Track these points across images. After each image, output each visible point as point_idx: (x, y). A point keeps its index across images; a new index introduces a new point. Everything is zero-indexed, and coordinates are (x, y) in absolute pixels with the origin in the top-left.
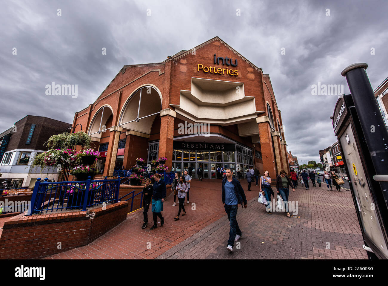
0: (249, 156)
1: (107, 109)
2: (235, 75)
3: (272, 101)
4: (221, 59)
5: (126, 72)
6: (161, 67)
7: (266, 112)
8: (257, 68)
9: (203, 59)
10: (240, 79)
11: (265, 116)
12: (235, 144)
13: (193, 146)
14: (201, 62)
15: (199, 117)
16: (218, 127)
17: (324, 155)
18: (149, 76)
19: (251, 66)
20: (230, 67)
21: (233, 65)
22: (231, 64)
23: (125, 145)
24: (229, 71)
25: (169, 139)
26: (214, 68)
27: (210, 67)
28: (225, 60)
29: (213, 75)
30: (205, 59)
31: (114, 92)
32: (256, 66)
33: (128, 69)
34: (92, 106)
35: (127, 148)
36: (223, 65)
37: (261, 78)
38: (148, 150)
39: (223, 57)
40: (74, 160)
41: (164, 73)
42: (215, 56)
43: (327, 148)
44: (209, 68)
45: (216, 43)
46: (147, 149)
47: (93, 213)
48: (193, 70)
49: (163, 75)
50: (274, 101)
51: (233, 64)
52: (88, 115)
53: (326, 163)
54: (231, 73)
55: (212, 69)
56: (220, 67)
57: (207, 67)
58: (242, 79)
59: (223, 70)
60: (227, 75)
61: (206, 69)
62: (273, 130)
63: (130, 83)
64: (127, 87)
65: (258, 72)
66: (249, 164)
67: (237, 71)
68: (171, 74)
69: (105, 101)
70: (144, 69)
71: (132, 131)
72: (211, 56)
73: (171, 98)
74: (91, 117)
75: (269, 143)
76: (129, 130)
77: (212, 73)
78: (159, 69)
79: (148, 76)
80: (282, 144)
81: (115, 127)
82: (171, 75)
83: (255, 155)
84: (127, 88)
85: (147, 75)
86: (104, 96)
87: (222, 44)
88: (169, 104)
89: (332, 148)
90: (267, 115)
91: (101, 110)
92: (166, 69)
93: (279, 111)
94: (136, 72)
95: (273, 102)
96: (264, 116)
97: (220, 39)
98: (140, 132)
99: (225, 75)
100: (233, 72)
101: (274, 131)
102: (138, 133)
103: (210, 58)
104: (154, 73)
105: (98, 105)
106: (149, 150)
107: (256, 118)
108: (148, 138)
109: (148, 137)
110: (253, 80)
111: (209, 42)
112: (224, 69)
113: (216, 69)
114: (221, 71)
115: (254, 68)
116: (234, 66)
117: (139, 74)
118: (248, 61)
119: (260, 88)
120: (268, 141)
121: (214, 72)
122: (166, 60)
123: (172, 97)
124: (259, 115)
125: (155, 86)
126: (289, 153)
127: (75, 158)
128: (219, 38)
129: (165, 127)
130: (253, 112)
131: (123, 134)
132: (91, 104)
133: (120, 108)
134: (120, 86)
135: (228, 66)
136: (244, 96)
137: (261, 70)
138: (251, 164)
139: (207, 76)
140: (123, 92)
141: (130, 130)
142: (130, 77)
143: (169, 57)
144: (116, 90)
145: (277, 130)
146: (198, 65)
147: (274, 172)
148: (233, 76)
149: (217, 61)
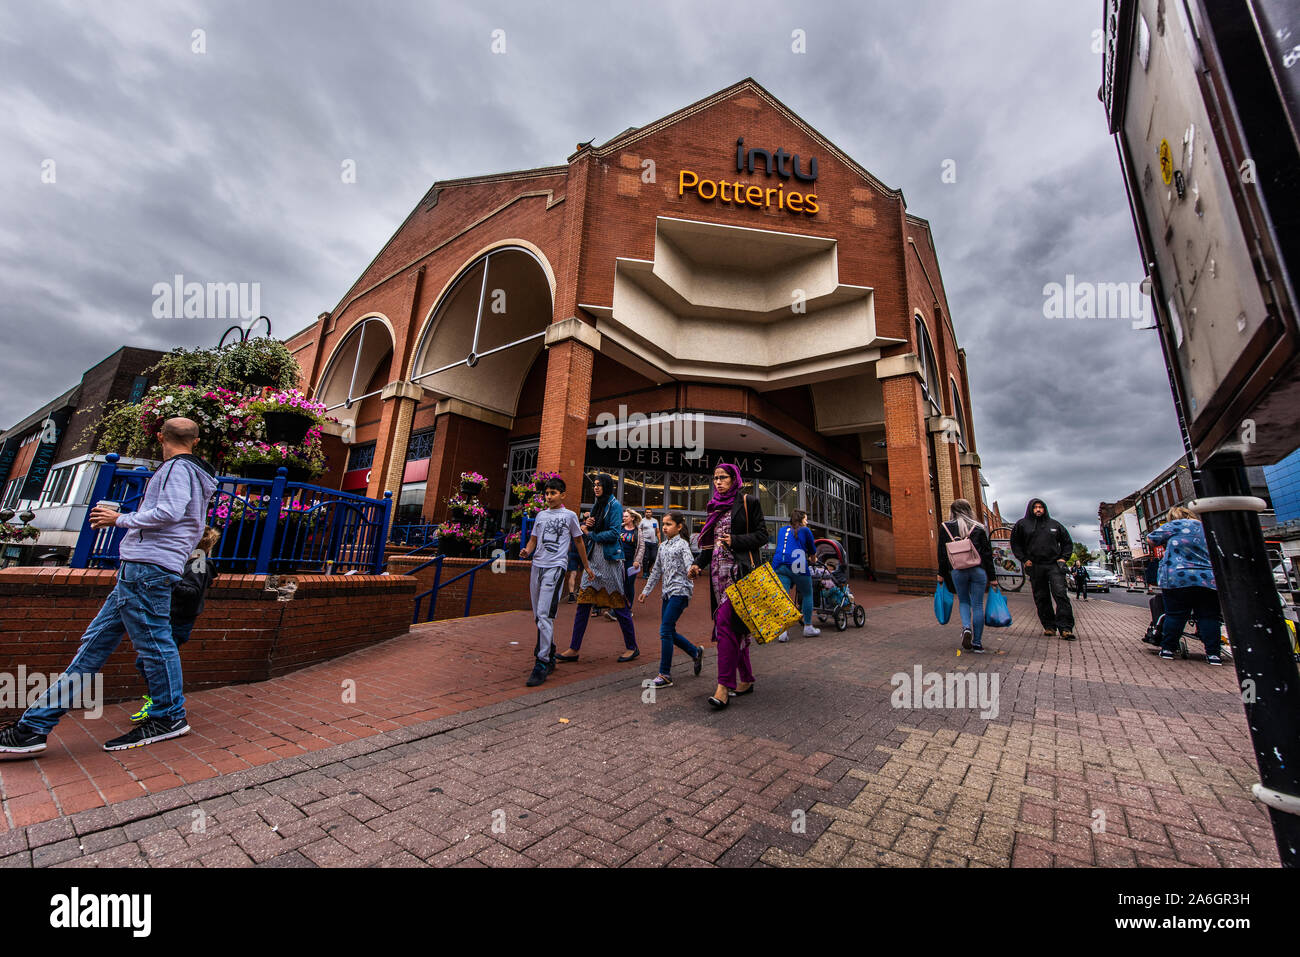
0: (847, 504)
1: (376, 329)
2: (807, 210)
3: (937, 313)
4: (760, 156)
5: (440, 202)
6: (555, 183)
7: (910, 342)
8: (887, 188)
9: (700, 155)
10: (824, 227)
11: (907, 355)
12: (800, 458)
13: (655, 460)
14: (692, 165)
15: (678, 355)
16: (744, 394)
17: (1114, 518)
18: (516, 213)
19: (866, 181)
20: (792, 183)
21: (802, 177)
22: (794, 173)
23: (430, 448)
24: (786, 198)
25: (574, 419)
26: (737, 185)
27: (723, 183)
28: (776, 158)
29: (732, 208)
30: (705, 155)
31: (398, 271)
32: (881, 184)
33: (448, 195)
34: (327, 320)
35: (438, 456)
36: (768, 176)
37: (900, 224)
38: (507, 469)
39: (771, 149)
40: (240, 425)
41: (564, 201)
42: (739, 143)
43: (1129, 498)
44: (719, 187)
45: (745, 102)
46: (505, 465)
47: (291, 585)
48: (663, 192)
49: (561, 207)
50: (944, 315)
51: (804, 173)
52: (314, 351)
53: (1121, 547)
54: (793, 204)
55: (727, 188)
56: (757, 182)
57: (711, 182)
58: (830, 226)
59: (765, 194)
60: (780, 210)
61: (708, 188)
62: (934, 412)
63: (450, 239)
64: (441, 253)
65: (890, 204)
66: (849, 530)
67: (815, 197)
68: (586, 202)
69: (369, 302)
70: (500, 191)
71: (453, 402)
72: (727, 146)
73: (583, 284)
74: (324, 356)
75: (918, 448)
76: (444, 400)
77: (726, 204)
78: (548, 188)
79: (510, 213)
80: (966, 465)
81: (400, 386)
82: (588, 206)
83: (869, 504)
84: (443, 258)
85: (509, 210)
86: (368, 286)
87: (764, 104)
88: (578, 302)
89: (1145, 494)
90: (915, 352)
91: (356, 330)
92: (570, 187)
93: (959, 351)
94: (472, 201)
95: (940, 316)
96: (904, 355)
97: (760, 88)
98: (482, 408)
99: (773, 211)
100: (801, 201)
101: (939, 415)
102: (474, 409)
103: (723, 152)
104: (531, 202)
105: (347, 314)
106: (511, 466)
107: (874, 363)
108: (508, 431)
109: (507, 427)
110: (869, 231)
111: (720, 97)
112: (769, 191)
113: (740, 189)
114: (761, 195)
115: (873, 190)
116: (807, 182)
117: (481, 207)
118: (854, 163)
119: (892, 260)
120: (913, 441)
121: (733, 199)
122: (573, 156)
123: (586, 281)
124: (888, 350)
125: (532, 247)
126: (991, 508)
127: (243, 419)
128: (757, 85)
129: (561, 378)
130: (866, 341)
131: (427, 410)
132: (326, 313)
133: (418, 325)
134: (418, 252)
135: (784, 178)
136: (837, 284)
137: (899, 197)
138: (853, 532)
139: (708, 210)
140: (428, 271)
141: (449, 398)
142: (453, 220)
143: (581, 145)
144: (405, 263)
145: (948, 413)
146: (682, 173)
147: (928, 545)
148: (802, 216)
149: (747, 162)
